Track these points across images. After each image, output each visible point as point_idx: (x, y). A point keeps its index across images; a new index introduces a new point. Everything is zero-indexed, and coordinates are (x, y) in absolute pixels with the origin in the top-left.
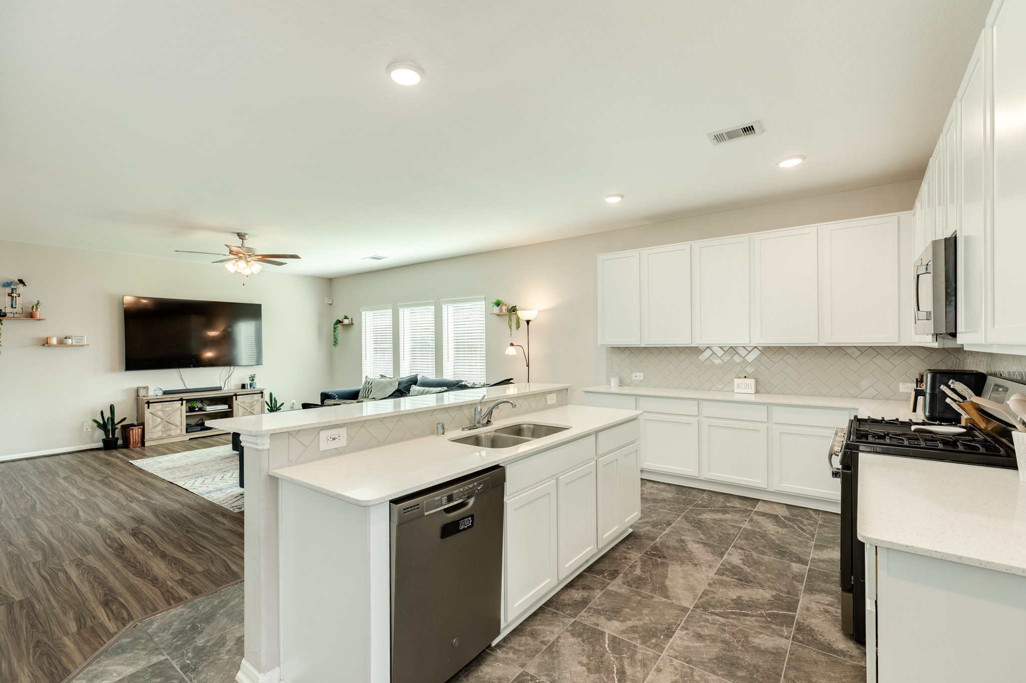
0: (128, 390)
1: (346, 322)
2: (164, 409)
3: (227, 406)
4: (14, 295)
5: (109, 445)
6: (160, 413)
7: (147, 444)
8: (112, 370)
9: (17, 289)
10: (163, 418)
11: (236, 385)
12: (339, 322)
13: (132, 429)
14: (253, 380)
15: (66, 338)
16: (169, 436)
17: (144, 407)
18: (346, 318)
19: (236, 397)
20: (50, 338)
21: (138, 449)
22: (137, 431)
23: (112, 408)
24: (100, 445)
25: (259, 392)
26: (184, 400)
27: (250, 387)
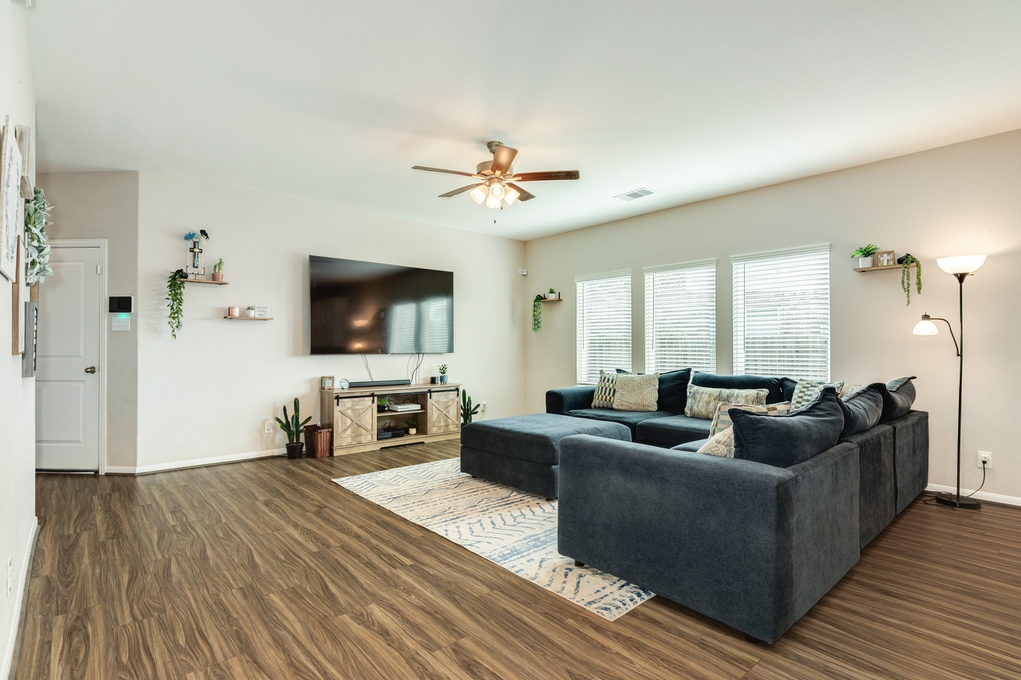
0: (311, 380)
1: (552, 297)
2: (354, 408)
3: (420, 406)
4: (196, 250)
5: (293, 452)
6: (350, 412)
7: (336, 453)
8: (295, 353)
9: (199, 243)
10: (353, 418)
11: (425, 379)
12: (540, 298)
13: (321, 433)
14: (444, 373)
15: (249, 309)
16: (360, 443)
17: (333, 403)
18: (552, 292)
19: (431, 394)
20: (233, 308)
21: (327, 460)
22: (325, 435)
23: (296, 403)
24: (283, 451)
25: (454, 388)
26: (376, 395)
27: (441, 381)
